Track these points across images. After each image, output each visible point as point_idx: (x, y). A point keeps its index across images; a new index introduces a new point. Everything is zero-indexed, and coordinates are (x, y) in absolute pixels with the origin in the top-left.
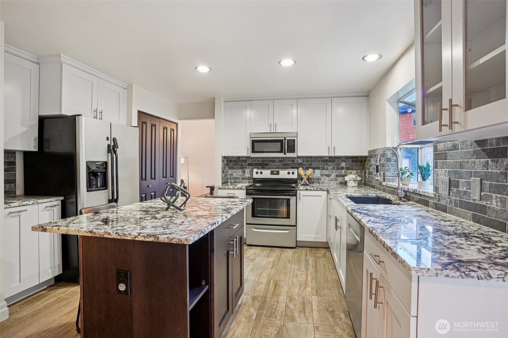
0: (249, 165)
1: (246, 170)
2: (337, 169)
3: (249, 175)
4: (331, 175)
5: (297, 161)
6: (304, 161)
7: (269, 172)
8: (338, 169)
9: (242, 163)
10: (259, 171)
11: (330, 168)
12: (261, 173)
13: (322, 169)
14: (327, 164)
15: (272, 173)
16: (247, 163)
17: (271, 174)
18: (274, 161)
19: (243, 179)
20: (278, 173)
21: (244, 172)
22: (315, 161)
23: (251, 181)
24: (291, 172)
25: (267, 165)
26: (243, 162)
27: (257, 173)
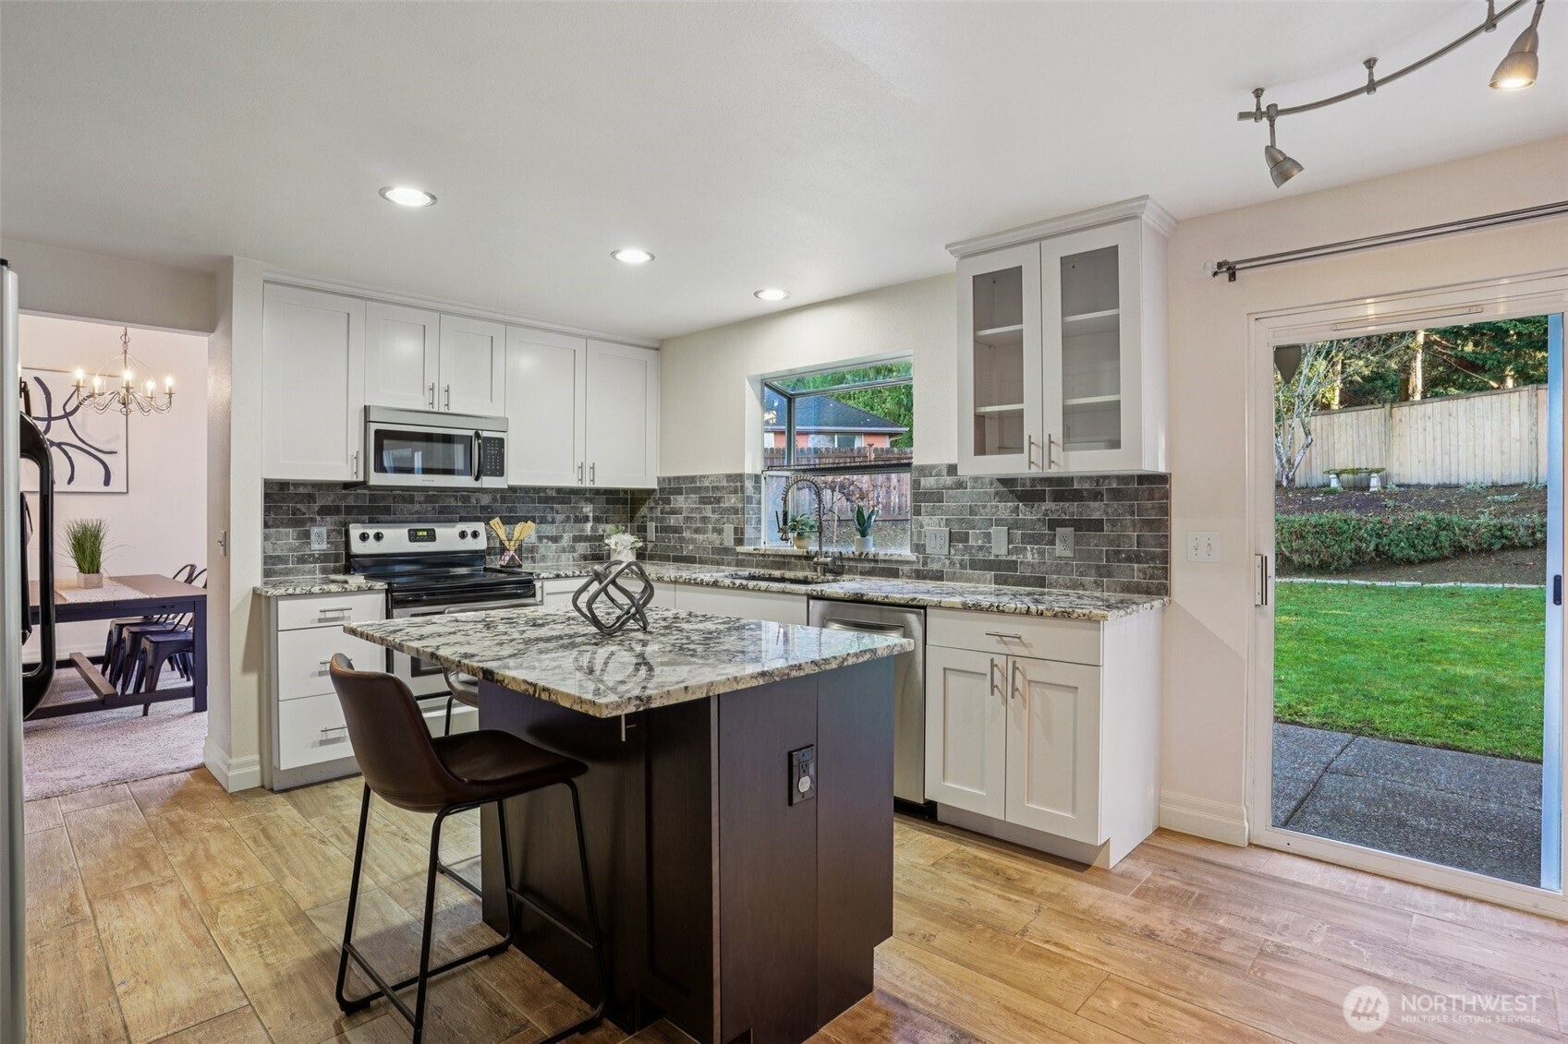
0: (325, 511)
1: (315, 530)
2: (575, 522)
3: (325, 546)
4: (561, 537)
5: (478, 501)
6: (495, 500)
7: (403, 532)
8: (577, 520)
9: (299, 506)
10: (371, 532)
11: (560, 517)
12: (378, 537)
13: (541, 523)
14: (552, 508)
15: (413, 537)
16: (316, 507)
17: (410, 540)
18: (411, 500)
19: (302, 560)
20: (431, 536)
21: (307, 535)
22: (522, 500)
23: (332, 564)
24: (469, 532)
25: (387, 510)
26: (301, 502)
27: (364, 537)
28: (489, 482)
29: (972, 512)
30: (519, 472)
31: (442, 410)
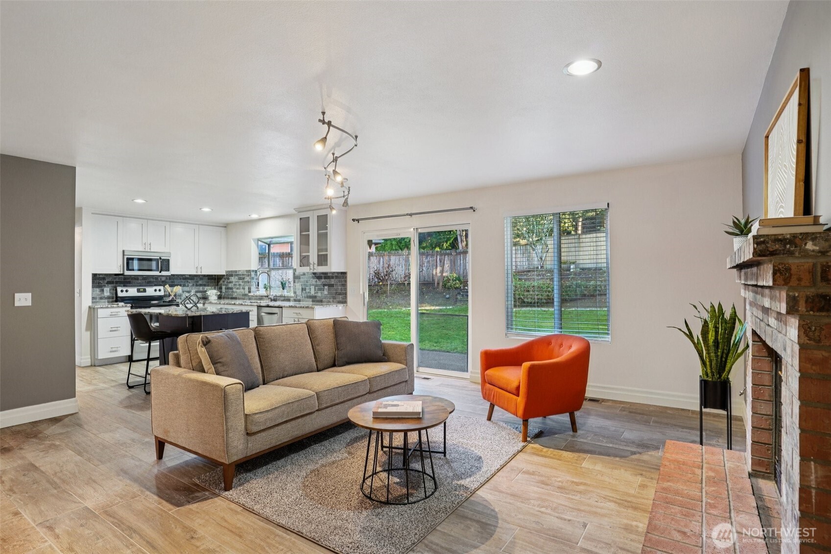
0: (109, 283)
1: (105, 289)
2: (196, 286)
3: (109, 294)
4: (191, 291)
5: (161, 279)
6: (167, 279)
7: (135, 289)
8: (197, 285)
9: (100, 281)
10: (124, 289)
11: (190, 285)
12: (127, 291)
13: (183, 286)
14: (188, 281)
15: (139, 291)
16: (106, 281)
17: (138, 292)
18: (138, 279)
19: (101, 298)
20: (145, 291)
21: (103, 291)
22: (177, 279)
23: (111, 300)
24: (158, 289)
25: (130, 282)
26: (101, 280)
27: (122, 291)
28: (164, 273)
29: (307, 282)
30: (175, 269)
31: (149, 250)
